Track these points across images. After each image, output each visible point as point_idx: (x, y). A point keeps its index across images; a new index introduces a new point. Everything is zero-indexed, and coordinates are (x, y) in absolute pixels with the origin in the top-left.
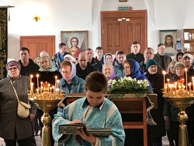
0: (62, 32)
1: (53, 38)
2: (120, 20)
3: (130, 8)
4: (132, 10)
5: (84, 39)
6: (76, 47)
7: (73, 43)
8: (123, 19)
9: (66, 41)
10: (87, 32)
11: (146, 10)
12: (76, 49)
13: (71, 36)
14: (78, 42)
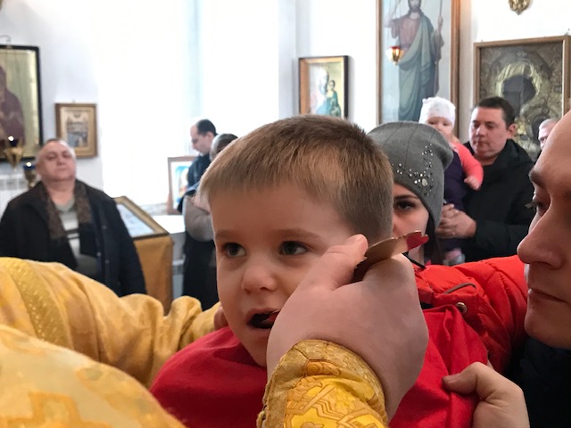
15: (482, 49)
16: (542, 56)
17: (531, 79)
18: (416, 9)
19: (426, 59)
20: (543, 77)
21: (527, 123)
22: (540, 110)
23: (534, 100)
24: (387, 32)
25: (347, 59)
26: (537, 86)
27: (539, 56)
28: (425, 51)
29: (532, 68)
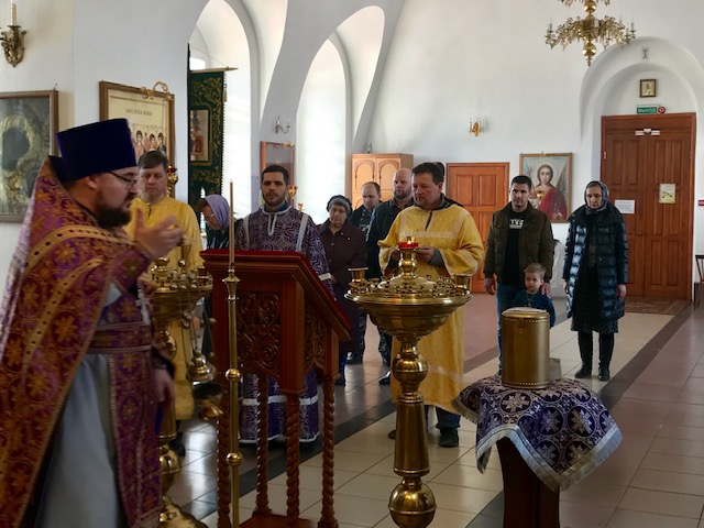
0: (522, 156)
1: (505, 166)
2: (639, 133)
3: (663, 109)
4: (667, 112)
5: (565, 169)
6: (549, 184)
7: (543, 177)
8: (646, 130)
9: (530, 172)
10: (570, 156)
11: (694, 114)
12: (549, 188)
13: (537, 164)
14: (551, 173)
16: (34, 109)
17: (25, 132)
20: (35, 131)
21: (23, 177)
22: (33, 163)
23: (28, 154)
26: (30, 139)
27: (31, 109)
29: (26, 122)
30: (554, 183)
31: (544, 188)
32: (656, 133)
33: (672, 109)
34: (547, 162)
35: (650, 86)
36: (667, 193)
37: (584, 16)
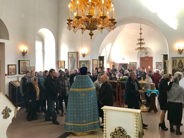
0: (130, 62)
1: (127, 64)
2: (145, 59)
10: (136, 62)
11: (153, 57)
13: (132, 63)
14: (134, 65)
15: (80, 61)
16: (86, 62)
18: (73, 56)
19: (74, 62)
24: (69, 58)
25: (64, 61)
28: (74, 61)
30: (134, 66)
31: (133, 67)
32: (147, 59)
33: (149, 56)
34: (133, 63)
35: (146, 53)
36: (149, 67)
37: (140, 47)
